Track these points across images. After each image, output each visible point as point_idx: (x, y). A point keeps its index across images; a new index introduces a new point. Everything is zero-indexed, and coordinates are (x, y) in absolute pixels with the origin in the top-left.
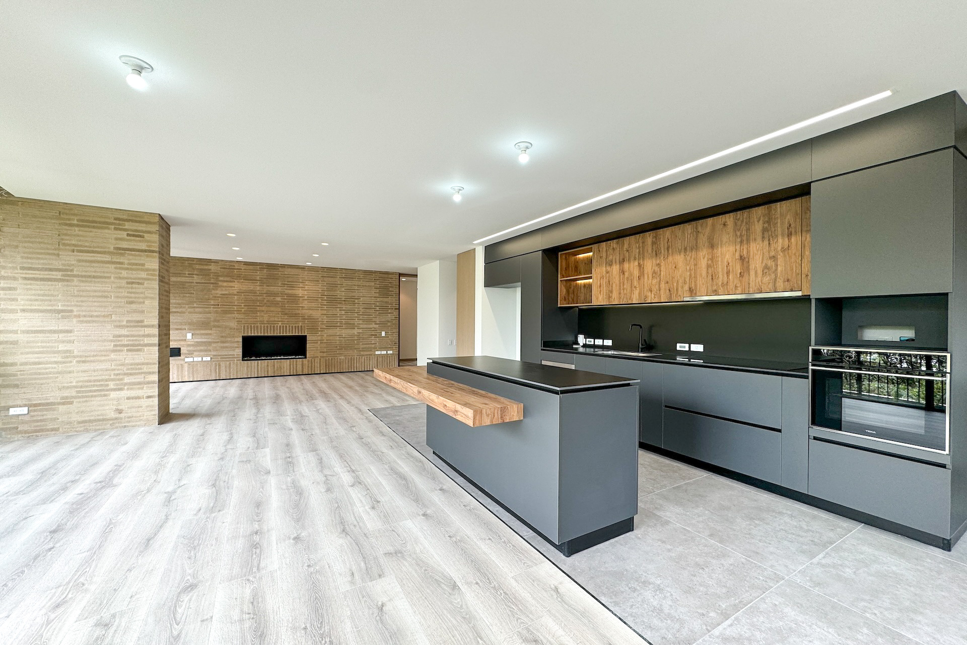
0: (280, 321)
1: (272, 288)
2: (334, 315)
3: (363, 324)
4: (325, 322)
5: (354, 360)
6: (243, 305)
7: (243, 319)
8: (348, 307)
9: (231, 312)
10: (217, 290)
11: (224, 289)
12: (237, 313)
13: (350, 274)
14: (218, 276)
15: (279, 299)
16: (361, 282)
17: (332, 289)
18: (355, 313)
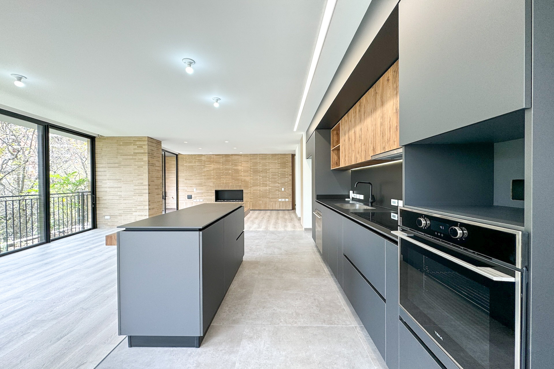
0: (231, 183)
1: (227, 166)
2: (256, 179)
3: (271, 184)
4: (252, 183)
5: (267, 203)
6: (215, 175)
7: (215, 182)
8: (263, 174)
9: (210, 179)
10: (205, 168)
11: (207, 168)
12: (213, 179)
13: (264, 156)
14: (205, 162)
15: (230, 172)
16: (270, 160)
17: (255, 165)
18: (267, 178)
